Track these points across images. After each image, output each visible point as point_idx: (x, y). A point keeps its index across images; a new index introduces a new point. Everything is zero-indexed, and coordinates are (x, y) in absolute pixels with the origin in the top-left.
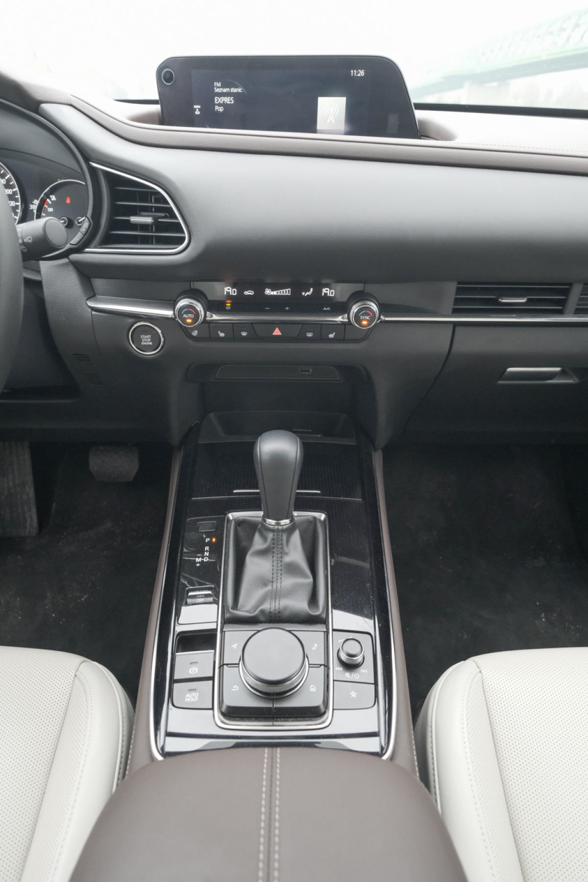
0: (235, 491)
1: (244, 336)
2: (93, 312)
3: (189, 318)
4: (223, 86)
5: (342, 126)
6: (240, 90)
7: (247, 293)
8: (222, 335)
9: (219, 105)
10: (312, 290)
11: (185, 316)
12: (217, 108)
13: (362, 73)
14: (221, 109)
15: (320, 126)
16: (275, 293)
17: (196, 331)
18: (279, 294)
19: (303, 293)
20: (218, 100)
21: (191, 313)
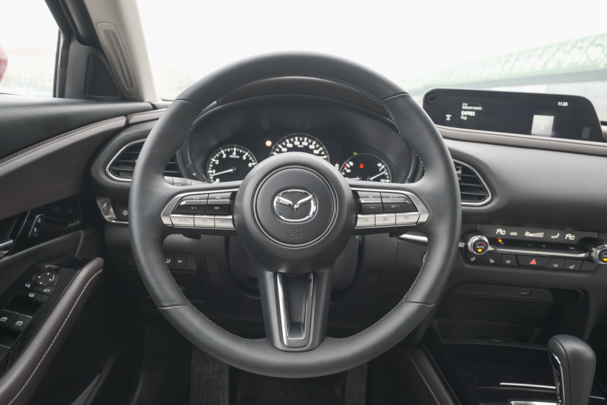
0: (502, 384)
1: (508, 264)
2: (399, 240)
3: (480, 249)
4: (469, 106)
5: (550, 132)
6: (480, 108)
7: (512, 234)
8: (492, 261)
9: (465, 116)
10: (559, 234)
11: (478, 247)
12: (462, 117)
13: (566, 104)
14: (465, 118)
15: (533, 131)
16: (532, 235)
17: (474, 258)
18: (535, 236)
19: (552, 237)
20: (463, 113)
21: (482, 245)
